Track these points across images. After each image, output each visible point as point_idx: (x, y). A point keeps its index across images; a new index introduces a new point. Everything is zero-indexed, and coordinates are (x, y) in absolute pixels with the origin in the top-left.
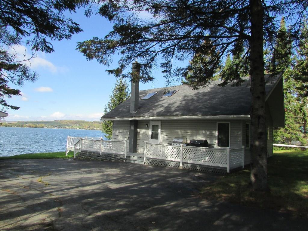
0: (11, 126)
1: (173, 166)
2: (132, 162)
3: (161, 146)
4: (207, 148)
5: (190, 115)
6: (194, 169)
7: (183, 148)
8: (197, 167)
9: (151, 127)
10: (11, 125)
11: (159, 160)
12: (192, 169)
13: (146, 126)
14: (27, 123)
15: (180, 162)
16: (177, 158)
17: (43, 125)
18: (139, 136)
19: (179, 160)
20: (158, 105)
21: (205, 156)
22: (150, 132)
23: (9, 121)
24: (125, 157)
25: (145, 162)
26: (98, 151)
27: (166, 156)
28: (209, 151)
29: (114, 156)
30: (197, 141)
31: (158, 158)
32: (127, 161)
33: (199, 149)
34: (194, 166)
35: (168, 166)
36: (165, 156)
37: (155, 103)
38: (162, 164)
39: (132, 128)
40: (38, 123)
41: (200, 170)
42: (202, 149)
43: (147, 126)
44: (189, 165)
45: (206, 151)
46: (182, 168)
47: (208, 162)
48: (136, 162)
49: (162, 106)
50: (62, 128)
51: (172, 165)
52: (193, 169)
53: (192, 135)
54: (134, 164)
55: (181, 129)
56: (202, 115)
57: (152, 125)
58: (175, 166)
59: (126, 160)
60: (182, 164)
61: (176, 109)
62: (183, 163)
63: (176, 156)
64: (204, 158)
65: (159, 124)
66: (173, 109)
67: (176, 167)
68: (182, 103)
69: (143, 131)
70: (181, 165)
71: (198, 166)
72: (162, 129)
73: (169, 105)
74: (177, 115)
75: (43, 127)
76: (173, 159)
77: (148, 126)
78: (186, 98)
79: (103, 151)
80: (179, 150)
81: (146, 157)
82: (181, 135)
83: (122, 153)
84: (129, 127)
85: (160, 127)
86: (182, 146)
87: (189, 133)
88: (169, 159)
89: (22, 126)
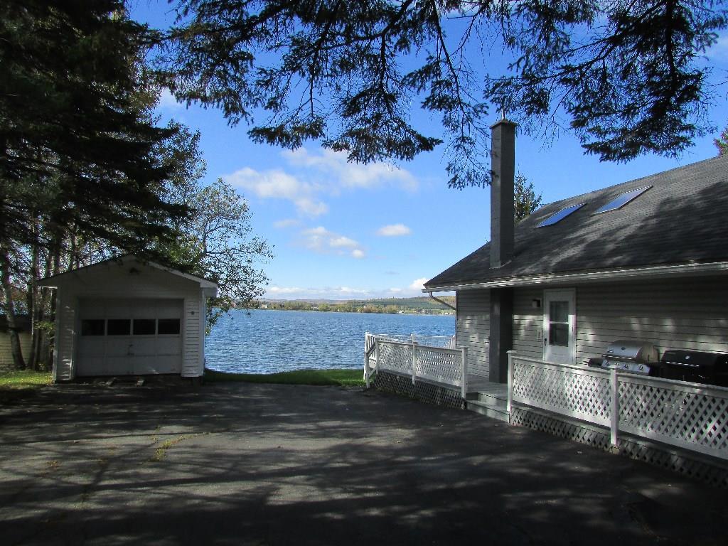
0: (336, 311)
1: (589, 440)
2: (481, 411)
3: (553, 368)
4: (708, 388)
5: (660, 261)
6: (659, 462)
7: (620, 379)
8: (670, 458)
9: (547, 307)
10: (335, 307)
11: (548, 415)
12: (652, 460)
13: (531, 305)
14: (364, 303)
15: (608, 429)
16: (599, 412)
17: (394, 307)
18: (518, 335)
19: (607, 422)
20: (572, 239)
21: (701, 419)
22: (546, 324)
23: (332, 301)
24: (463, 396)
25: (510, 416)
26: (409, 372)
27: (569, 403)
28: (718, 401)
29: (439, 391)
30: (688, 358)
31: (546, 406)
32: (468, 408)
33: (677, 388)
34: (660, 449)
35: (574, 439)
36: (564, 403)
37: (566, 234)
38: (557, 429)
39: (497, 310)
40: (385, 303)
41: (682, 469)
42: (688, 390)
43: (534, 305)
44: (641, 443)
45: (705, 399)
46: (616, 451)
47: (715, 442)
48: (490, 414)
49: (582, 241)
50: (432, 313)
51: (586, 435)
52: (655, 459)
53: (680, 334)
54: (485, 418)
55: (639, 314)
56: (701, 261)
57: (551, 303)
58: (594, 442)
59: (466, 404)
60: (617, 439)
61: (620, 245)
62: (621, 434)
63: (597, 406)
64: (697, 425)
65: (569, 297)
66: (611, 246)
67: (598, 443)
68: (646, 225)
69: (528, 319)
70: (613, 441)
71: (674, 453)
72: (577, 313)
73: (604, 235)
74: (614, 266)
75: (394, 312)
76: (587, 417)
77: (539, 305)
78: (666, 208)
79: (419, 373)
80: (608, 386)
81: (514, 402)
82: (639, 334)
83: (456, 383)
84: (489, 309)
85: (572, 305)
86: (613, 373)
87: (669, 325)
88: (577, 414)
89: (355, 311)
